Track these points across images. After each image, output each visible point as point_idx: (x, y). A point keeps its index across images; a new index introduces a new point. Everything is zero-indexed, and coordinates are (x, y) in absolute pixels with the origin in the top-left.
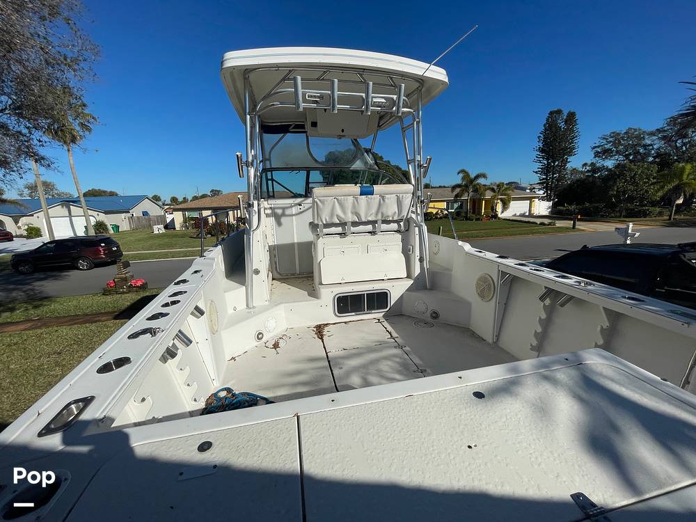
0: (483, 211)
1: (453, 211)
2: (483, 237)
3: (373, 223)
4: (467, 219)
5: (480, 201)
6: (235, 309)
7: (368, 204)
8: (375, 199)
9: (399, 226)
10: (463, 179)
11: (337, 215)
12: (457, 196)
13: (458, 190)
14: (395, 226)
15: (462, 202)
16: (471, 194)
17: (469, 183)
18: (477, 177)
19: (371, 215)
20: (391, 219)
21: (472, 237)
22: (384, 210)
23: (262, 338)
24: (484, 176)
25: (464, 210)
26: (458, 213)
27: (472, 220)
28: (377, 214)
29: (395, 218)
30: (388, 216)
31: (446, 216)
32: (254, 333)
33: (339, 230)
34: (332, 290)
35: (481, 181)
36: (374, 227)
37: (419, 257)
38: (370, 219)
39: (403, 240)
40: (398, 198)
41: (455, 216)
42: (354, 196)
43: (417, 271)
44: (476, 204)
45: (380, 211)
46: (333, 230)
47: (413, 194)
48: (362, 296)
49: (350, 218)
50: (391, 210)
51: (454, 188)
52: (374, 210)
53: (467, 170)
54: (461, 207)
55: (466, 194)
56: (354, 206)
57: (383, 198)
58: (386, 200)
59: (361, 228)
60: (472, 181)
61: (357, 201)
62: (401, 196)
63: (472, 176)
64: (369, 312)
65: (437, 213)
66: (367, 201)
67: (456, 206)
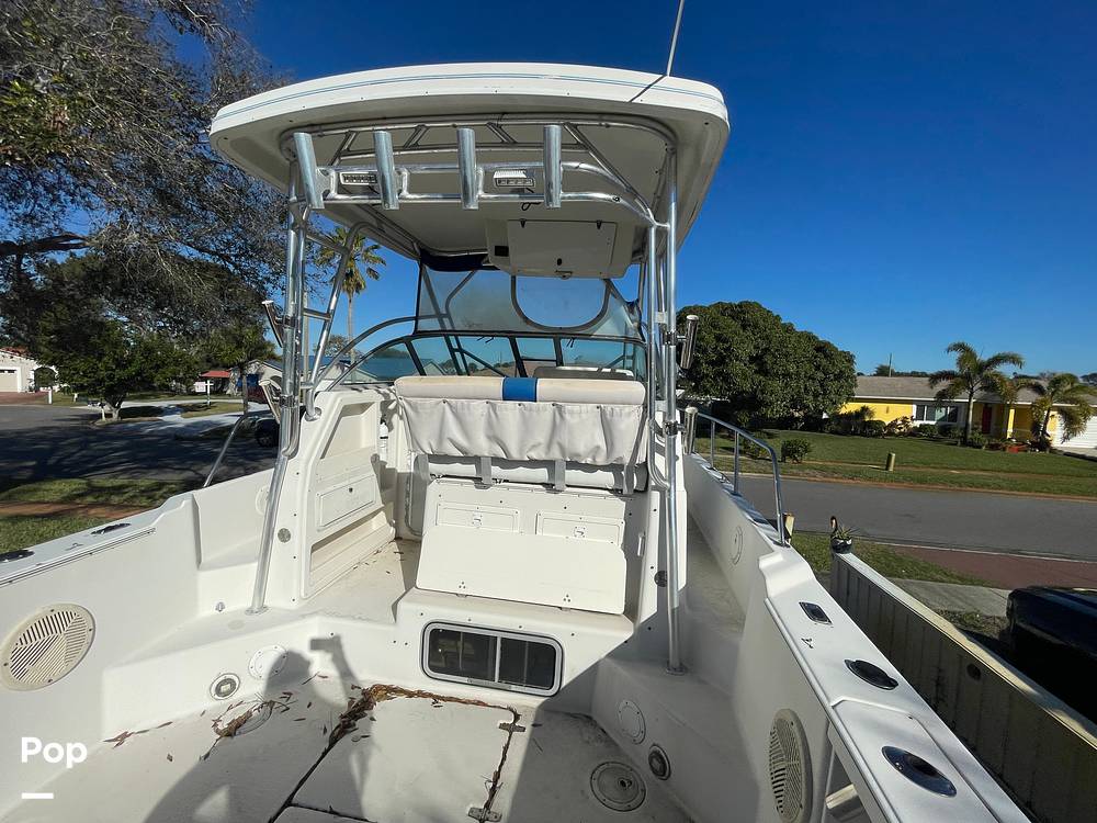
0: (1010, 430)
1: (933, 423)
2: (1001, 488)
3: (549, 464)
4: (965, 443)
5: (1004, 410)
6: (221, 607)
7: (526, 422)
8: (542, 411)
9: (618, 478)
10: (961, 362)
11: (451, 441)
12: (941, 395)
13: (943, 384)
14: (608, 478)
15: (957, 408)
16: (978, 394)
17: (974, 371)
18: (997, 360)
19: (534, 446)
20: (589, 461)
21: (972, 485)
22: (564, 437)
23: (226, 694)
24: (1014, 359)
25: (961, 422)
26: (944, 430)
27: (980, 447)
28: (549, 446)
29: (601, 461)
30: (578, 455)
31: (915, 433)
32: (211, 678)
33: (471, 470)
34: (421, 608)
35: (1007, 370)
36: (551, 474)
37: (655, 571)
38: (534, 455)
39: (629, 515)
40: (603, 414)
41: (936, 434)
42: (489, 400)
43: (649, 607)
44: (991, 416)
45: (557, 439)
46: (457, 468)
47: (645, 407)
48: (491, 642)
49: (484, 447)
50: (586, 438)
51: (935, 378)
52: (541, 437)
53: (970, 344)
54: (953, 416)
55: (966, 393)
56: (490, 424)
57: (560, 408)
58: (567, 416)
59: (521, 472)
60: (981, 367)
61: (496, 414)
62: (608, 408)
63: (984, 356)
64: (503, 685)
65: (893, 424)
66: (523, 414)
67: (940, 414)
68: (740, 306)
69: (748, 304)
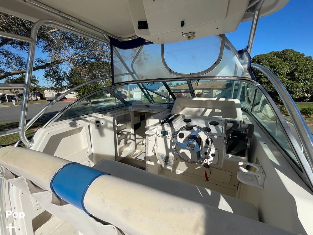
68: (283, 52)
69: (287, 50)
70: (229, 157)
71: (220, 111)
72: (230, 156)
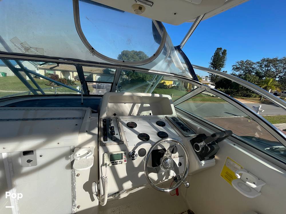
0: (188, 87)
4: (182, 90)
41: (176, 88)
65: (169, 86)
67: (177, 83)
70: (203, 165)
71: (148, 105)
72: (203, 162)
